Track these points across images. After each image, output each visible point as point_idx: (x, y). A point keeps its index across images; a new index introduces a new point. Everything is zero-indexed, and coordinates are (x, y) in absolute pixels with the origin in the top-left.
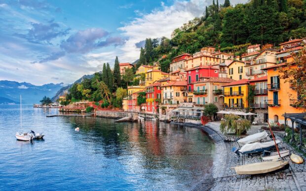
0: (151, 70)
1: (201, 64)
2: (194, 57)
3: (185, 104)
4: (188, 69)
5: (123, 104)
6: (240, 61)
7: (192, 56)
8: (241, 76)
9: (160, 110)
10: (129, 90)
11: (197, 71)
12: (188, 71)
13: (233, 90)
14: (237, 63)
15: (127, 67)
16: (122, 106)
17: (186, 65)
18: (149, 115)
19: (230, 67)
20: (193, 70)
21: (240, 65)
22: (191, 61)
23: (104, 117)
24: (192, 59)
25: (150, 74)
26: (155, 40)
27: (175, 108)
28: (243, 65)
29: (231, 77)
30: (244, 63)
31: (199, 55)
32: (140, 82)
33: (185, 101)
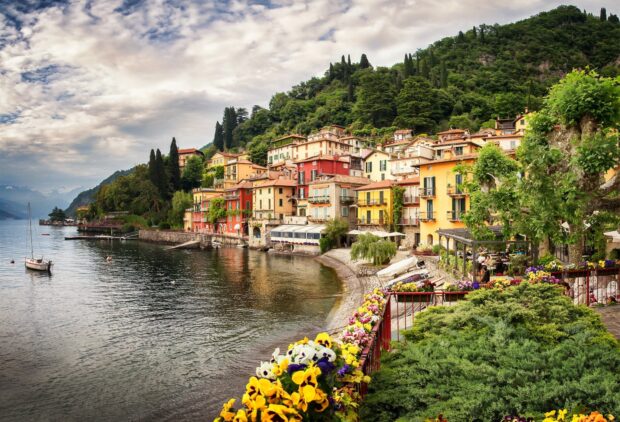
0: (234, 161)
1: (321, 152)
2: (310, 140)
3: (294, 218)
4: (298, 160)
5: (185, 219)
6: (383, 152)
7: (306, 140)
8: (383, 175)
9: (251, 230)
10: (195, 196)
11: (315, 164)
12: (298, 164)
13: (371, 197)
14: (378, 154)
15: (191, 156)
16: (182, 223)
17: (295, 153)
18: (231, 238)
19: (368, 161)
20: (308, 162)
21: (383, 157)
22: (304, 147)
23: (152, 242)
24: (307, 145)
25: (232, 167)
26: (240, 110)
27: (276, 226)
28: (388, 158)
29: (369, 177)
30: (387, 154)
31: (316, 139)
32: (215, 181)
33: (294, 214)
